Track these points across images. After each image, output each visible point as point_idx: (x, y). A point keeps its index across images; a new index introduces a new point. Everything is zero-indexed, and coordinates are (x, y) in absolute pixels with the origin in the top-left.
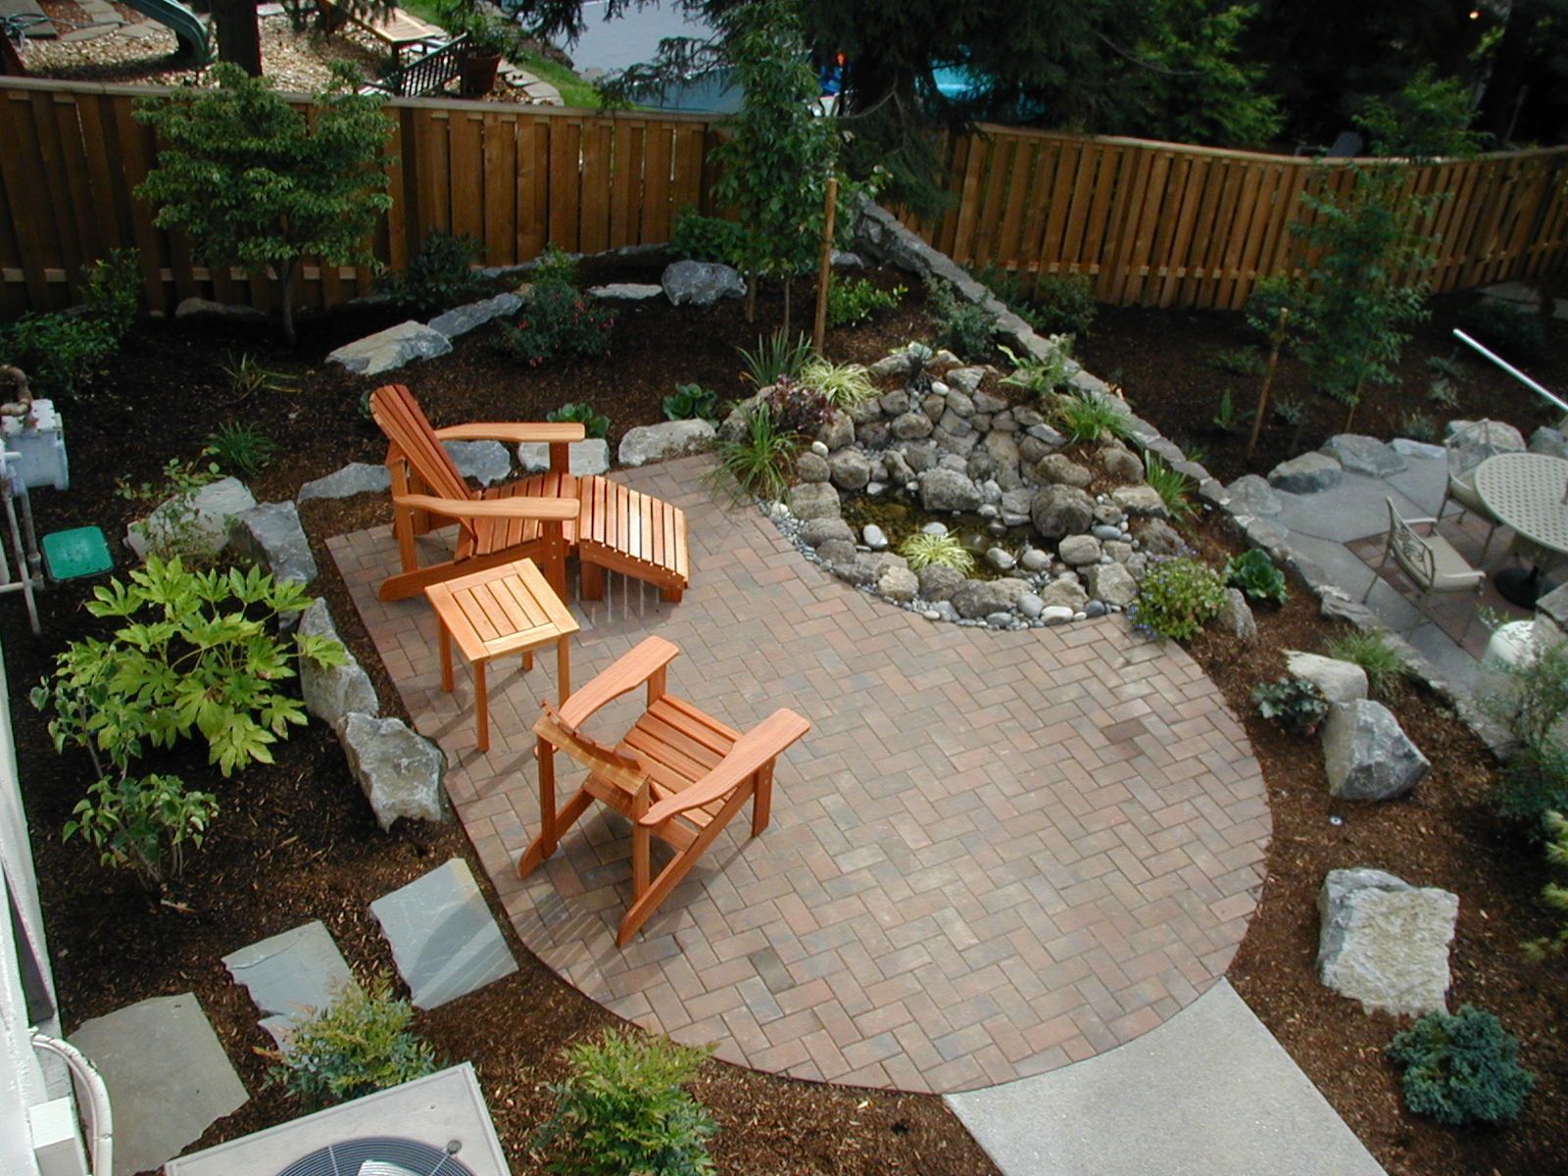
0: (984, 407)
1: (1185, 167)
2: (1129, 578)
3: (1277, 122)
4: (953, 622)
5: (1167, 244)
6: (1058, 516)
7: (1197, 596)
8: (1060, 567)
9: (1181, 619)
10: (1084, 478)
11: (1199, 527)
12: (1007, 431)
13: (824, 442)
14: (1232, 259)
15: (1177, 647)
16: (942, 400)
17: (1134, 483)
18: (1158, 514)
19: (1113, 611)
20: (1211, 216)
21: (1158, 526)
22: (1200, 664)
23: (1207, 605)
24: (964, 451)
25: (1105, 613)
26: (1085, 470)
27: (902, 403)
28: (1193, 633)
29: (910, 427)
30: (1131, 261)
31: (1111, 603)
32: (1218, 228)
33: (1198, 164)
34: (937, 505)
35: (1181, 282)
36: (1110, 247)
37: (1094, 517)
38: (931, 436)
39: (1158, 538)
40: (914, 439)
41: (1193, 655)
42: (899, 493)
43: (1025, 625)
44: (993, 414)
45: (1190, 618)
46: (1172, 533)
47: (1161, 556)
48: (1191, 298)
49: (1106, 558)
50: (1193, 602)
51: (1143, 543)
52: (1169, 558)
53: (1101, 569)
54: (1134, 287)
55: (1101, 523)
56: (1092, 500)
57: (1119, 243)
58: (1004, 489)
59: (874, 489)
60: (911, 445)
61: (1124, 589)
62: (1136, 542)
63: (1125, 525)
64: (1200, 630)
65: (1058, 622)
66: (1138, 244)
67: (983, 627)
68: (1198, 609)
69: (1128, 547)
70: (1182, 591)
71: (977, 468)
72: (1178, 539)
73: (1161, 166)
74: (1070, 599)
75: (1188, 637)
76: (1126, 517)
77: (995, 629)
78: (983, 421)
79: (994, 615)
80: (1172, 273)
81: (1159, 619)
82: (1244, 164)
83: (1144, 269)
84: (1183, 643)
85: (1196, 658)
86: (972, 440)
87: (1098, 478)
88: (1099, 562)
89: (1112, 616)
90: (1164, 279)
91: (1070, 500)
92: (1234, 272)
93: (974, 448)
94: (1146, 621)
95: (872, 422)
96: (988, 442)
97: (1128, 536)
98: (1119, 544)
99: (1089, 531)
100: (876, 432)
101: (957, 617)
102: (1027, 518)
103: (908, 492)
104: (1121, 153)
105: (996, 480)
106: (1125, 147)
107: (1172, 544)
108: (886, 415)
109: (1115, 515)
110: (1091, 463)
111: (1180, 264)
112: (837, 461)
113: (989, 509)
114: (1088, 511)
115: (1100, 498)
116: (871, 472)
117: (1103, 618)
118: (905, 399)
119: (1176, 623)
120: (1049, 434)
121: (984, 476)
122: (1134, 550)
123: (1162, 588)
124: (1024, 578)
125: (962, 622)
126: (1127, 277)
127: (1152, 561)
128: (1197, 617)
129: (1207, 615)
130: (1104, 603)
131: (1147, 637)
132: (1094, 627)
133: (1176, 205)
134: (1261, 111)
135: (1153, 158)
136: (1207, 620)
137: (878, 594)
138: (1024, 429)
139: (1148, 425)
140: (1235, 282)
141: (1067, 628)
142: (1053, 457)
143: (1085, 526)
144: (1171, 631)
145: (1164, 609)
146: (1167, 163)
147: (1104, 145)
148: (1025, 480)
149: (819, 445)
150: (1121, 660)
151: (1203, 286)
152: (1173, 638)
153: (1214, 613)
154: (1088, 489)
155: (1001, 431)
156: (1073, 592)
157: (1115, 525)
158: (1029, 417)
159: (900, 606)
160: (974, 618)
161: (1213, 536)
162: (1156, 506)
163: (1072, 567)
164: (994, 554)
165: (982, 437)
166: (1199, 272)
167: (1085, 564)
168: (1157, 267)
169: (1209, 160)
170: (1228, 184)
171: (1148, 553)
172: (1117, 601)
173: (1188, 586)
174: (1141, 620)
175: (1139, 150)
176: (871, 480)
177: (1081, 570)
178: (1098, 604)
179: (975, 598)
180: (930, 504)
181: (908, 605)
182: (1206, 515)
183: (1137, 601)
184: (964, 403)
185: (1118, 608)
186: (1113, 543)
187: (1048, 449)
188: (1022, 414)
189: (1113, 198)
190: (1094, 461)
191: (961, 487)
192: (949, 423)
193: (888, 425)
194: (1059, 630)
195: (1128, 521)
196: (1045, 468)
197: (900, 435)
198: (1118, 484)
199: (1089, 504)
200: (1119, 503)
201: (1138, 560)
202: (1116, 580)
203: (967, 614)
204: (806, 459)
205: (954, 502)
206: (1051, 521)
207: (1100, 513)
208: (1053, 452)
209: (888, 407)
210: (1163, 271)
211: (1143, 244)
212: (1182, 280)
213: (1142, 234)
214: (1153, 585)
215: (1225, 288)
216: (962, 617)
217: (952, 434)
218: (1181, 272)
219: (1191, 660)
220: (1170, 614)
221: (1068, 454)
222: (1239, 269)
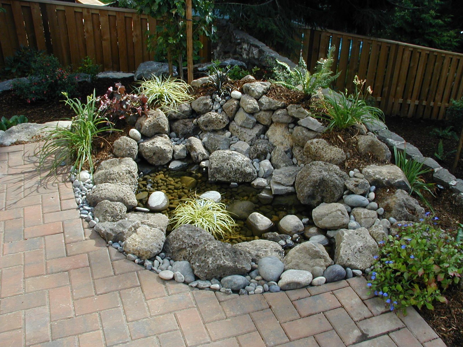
0: (266, 106)
1: (418, 55)
2: (372, 242)
3: (457, 42)
4: (185, 282)
5: (410, 90)
6: (314, 186)
7: (438, 263)
8: (313, 230)
9: (423, 286)
10: (340, 156)
11: (434, 201)
12: (282, 123)
13: (139, 130)
14: (438, 98)
15: (419, 317)
16: (236, 102)
17: (383, 163)
18: (401, 186)
19: (354, 275)
20: (430, 78)
21: (401, 195)
22: (443, 338)
23: (451, 273)
24: (248, 139)
25: (346, 278)
26: (341, 151)
27: (206, 104)
28: (435, 302)
29: (210, 122)
30: (394, 97)
31: (353, 267)
32: (432, 85)
33: (423, 54)
34: (219, 177)
35: (417, 106)
36: (386, 89)
37: (345, 188)
38: (227, 128)
39: (401, 206)
40: (215, 131)
41: (435, 327)
42: (194, 170)
43: (260, 289)
44: (272, 111)
45: (432, 288)
46: (413, 202)
47: (403, 222)
48: (421, 114)
49: (353, 223)
50: (435, 268)
51: (388, 210)
52: (411, 224)
53: (346, 233)
54: (396, 108)
55: (351, 193)
56: (344, 173)
57: (390, 88)
58: (275, 166)
59: (174, 165)
60: (212, 135)
61: (367, 252)
62: (381, 210)
63: (372, 195)
64: (443, 299)
65: (296, 286)
66: (398, 88)
67: (215, 290)
68: (441, 277)
69: (374, 213)
70: (424, 257)
71: (256, 150)
72: (418, 207)
73: (407, 54)
74: (311, 262)
75: (430, 307)
76: (374, 188)
77: (227, 293)
78: (264, 116)
79: (229, 278)
80: (413, 102)
81: (399, 287)
82: (443, 55)
83: (401, 100)
84: (424, 312)
85: (439, 331)
86: (257, 130)
87: (352, 157)
88: (346, 227)
89: (353, 281)
90: (409, 105)
91: (325, 173)
92: (439, 103)
93: (258, 136)
94: (386, 289)
95: (184, 118)
96: (269, 133)
97: (374, 204)
98: (366, 211)
99: (340, 200)
100: (186, 125)
101: (190, 278)
102: (290, 189)
103: (201, 168)
104: (389, 47)
105: (270, 160)
106: (391, 43)
107: (413, 211)
108: (194, 114)
109: (363, 186)
110: (347, 146)
111: (416, 99)
112: (147, 144)
113: (261, 181)
114: (339, 182)
115: (352, 173)
116: (174, 152)
117: (344, 283)
118: (209, 101)
119: (417, 290)
120: (313, 124)
121: (261, 156)
122: (379, 216)
123: (404, 254)
124: (275, 240)
125: (194, 284)
126: (393, 103)
127: (396, 227)
128: (439, 285)
129: (450, 281)
130: (345, 267)
131: (387, 305)
132: (332, 292)
133: (414, 72)
134: (450, 37)
135: (404, 49)
136: (450, 287)
137: (123, 252)
138: (295, 121)
139: (397, 136)
140: (440, 108)
141: (304, 293)
142: (315, 140)
143: (337, 195)
144: (413, 302)
145: (406, 276)
146: (410, 53)
147: (381, 42)
148: (294, 160)
149: (134, 131)
150: (356, 333)
151: (426, 108)
152: (415, 307)
153: (457, 281)
154: (342, 165)
155: (279, 123)
156: (316, 255)
157: (363, 195)
158: (299, 112)
159: (142, 264)
160: (209, 280)
161: (444, 208)
162: (400, 180)
163: (323, 231)
164: (255, 218)
165: (266, 128)
166: (424, 103)
167: (335, 229)
168: (406, 99)
169: (428, 52)
170: (436, 64)
171: (392, 219)
172: (359, 265)
173: (430, 251)
174: (380, 286)
175: (397, 45)
176: (173, 159)
177: (330, 233)
178: (338, 268)
179: (210, 260)
180: (213, 176)
181: (148, 263)
182: (439, 192)
183: (379, 266)
184: (251, 103)
185: (359, 272)
186: (360, 210)
187: (312, 134)
188: (293, 110)
189: (386, 67)
190: (349, 143)
191: (238, 163)
192: (240, 118)
193: (195, 120)
194: (294, 295)
195: (375, 192)
196: (309, 150)
197: (202, 127)
198: (368, 163)
199: (342, 177)
200: (368, 176)
201: (381, 225)
202: (360, 244)
203: (201, 276)
204: (122, 140)
205: (232, 175)
206: (307, 190)
207: (350, 185)
208: (317, 137)
209: (195, 107)
210: (409, 101)
211: (400, 89)
212: (417, 105)
213: (399, 84)
214: (395, 250)
215: (435, 110)
216: (197, 278)
217: (241, 126)
218: (417, 102)
219: (434, 334)
220: (411, 281)
221: (328, 139)
222: (441, 102)
